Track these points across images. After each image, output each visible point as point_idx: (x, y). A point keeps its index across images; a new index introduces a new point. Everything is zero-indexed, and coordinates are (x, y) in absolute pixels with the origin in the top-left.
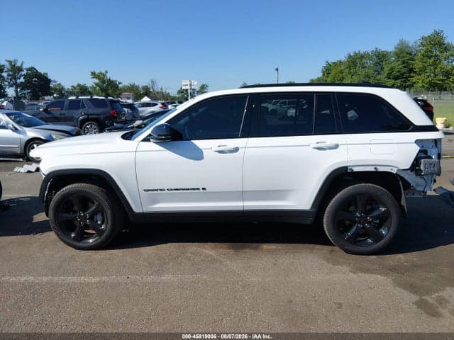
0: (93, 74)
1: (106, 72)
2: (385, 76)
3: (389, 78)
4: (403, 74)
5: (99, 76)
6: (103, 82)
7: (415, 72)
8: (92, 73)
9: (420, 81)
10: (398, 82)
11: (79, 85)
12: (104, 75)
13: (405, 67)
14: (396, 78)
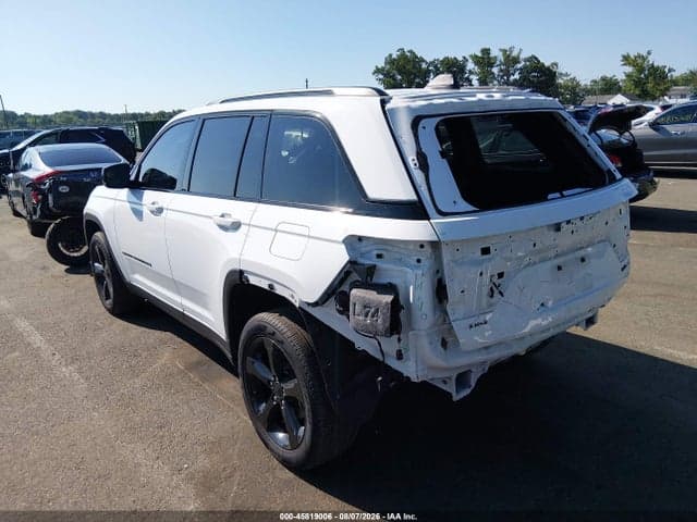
0: (626, 59)
1: (649, 53)
5: (635, 61)
6: (641, 70)
8: (624, 57)
11: (604, 79)
12: (644, 59)
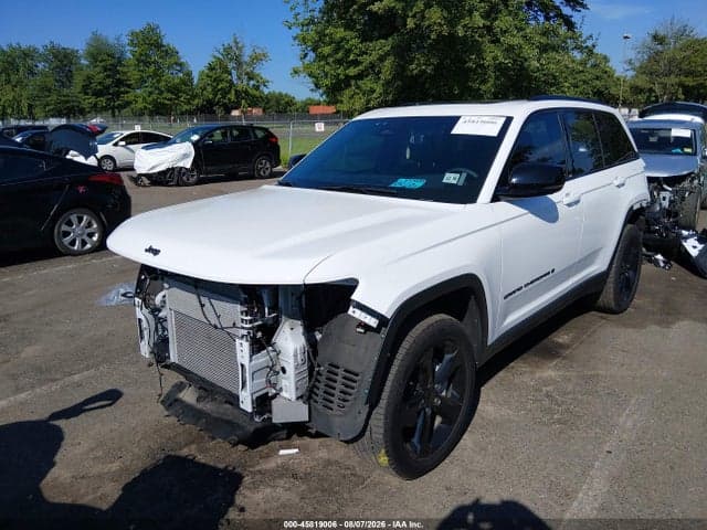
2: (79, 90)
3: (87, 94)
4: (108, 88)
7: (129, 86)
9: (140, 100)
10: (102, 101)
13: (108, 76)
14: (97, 94)
